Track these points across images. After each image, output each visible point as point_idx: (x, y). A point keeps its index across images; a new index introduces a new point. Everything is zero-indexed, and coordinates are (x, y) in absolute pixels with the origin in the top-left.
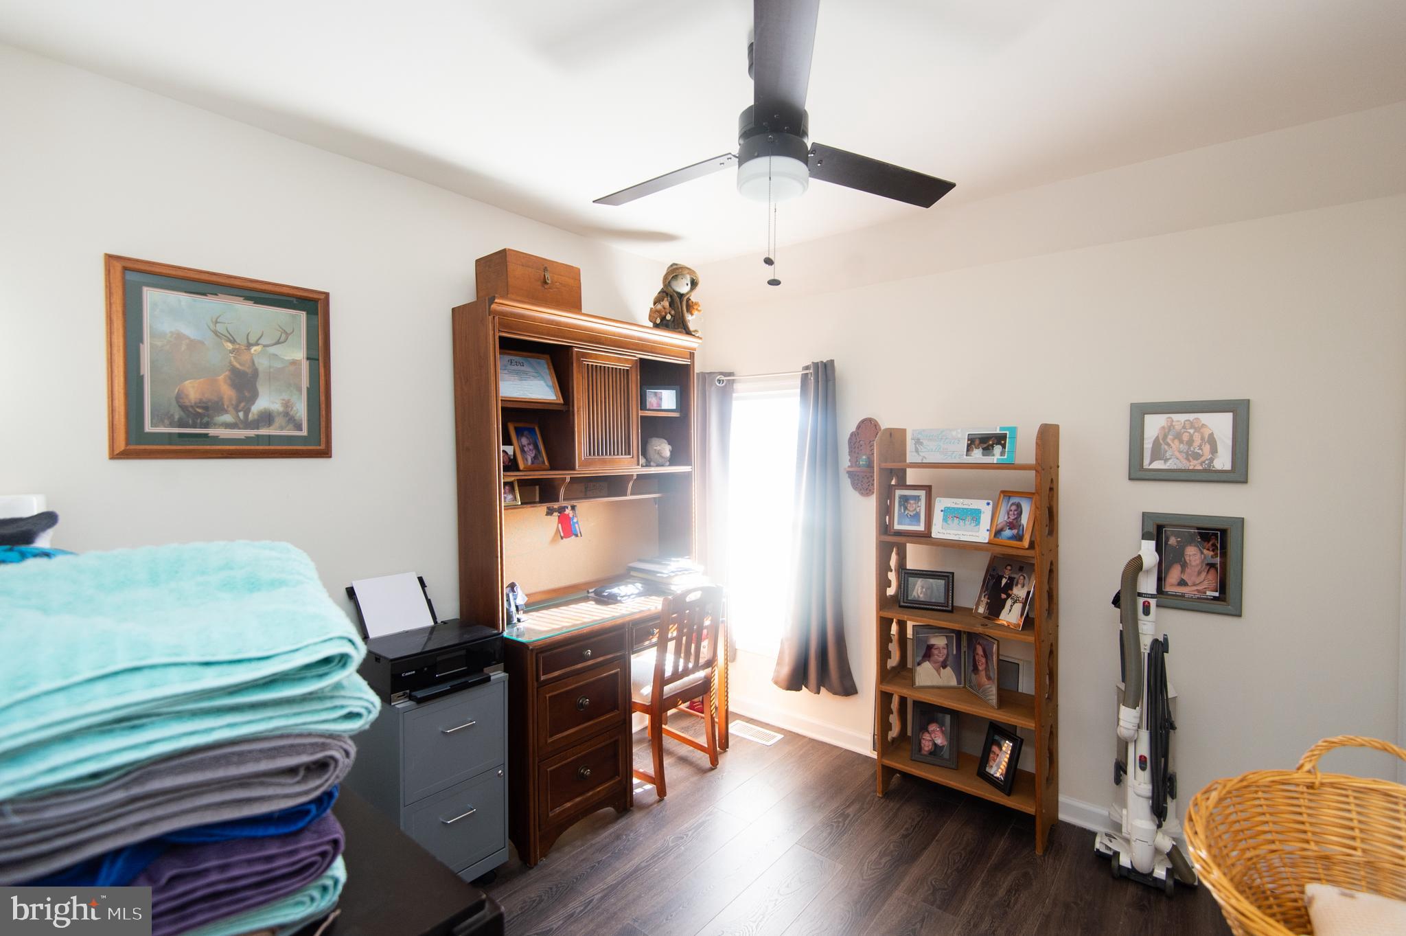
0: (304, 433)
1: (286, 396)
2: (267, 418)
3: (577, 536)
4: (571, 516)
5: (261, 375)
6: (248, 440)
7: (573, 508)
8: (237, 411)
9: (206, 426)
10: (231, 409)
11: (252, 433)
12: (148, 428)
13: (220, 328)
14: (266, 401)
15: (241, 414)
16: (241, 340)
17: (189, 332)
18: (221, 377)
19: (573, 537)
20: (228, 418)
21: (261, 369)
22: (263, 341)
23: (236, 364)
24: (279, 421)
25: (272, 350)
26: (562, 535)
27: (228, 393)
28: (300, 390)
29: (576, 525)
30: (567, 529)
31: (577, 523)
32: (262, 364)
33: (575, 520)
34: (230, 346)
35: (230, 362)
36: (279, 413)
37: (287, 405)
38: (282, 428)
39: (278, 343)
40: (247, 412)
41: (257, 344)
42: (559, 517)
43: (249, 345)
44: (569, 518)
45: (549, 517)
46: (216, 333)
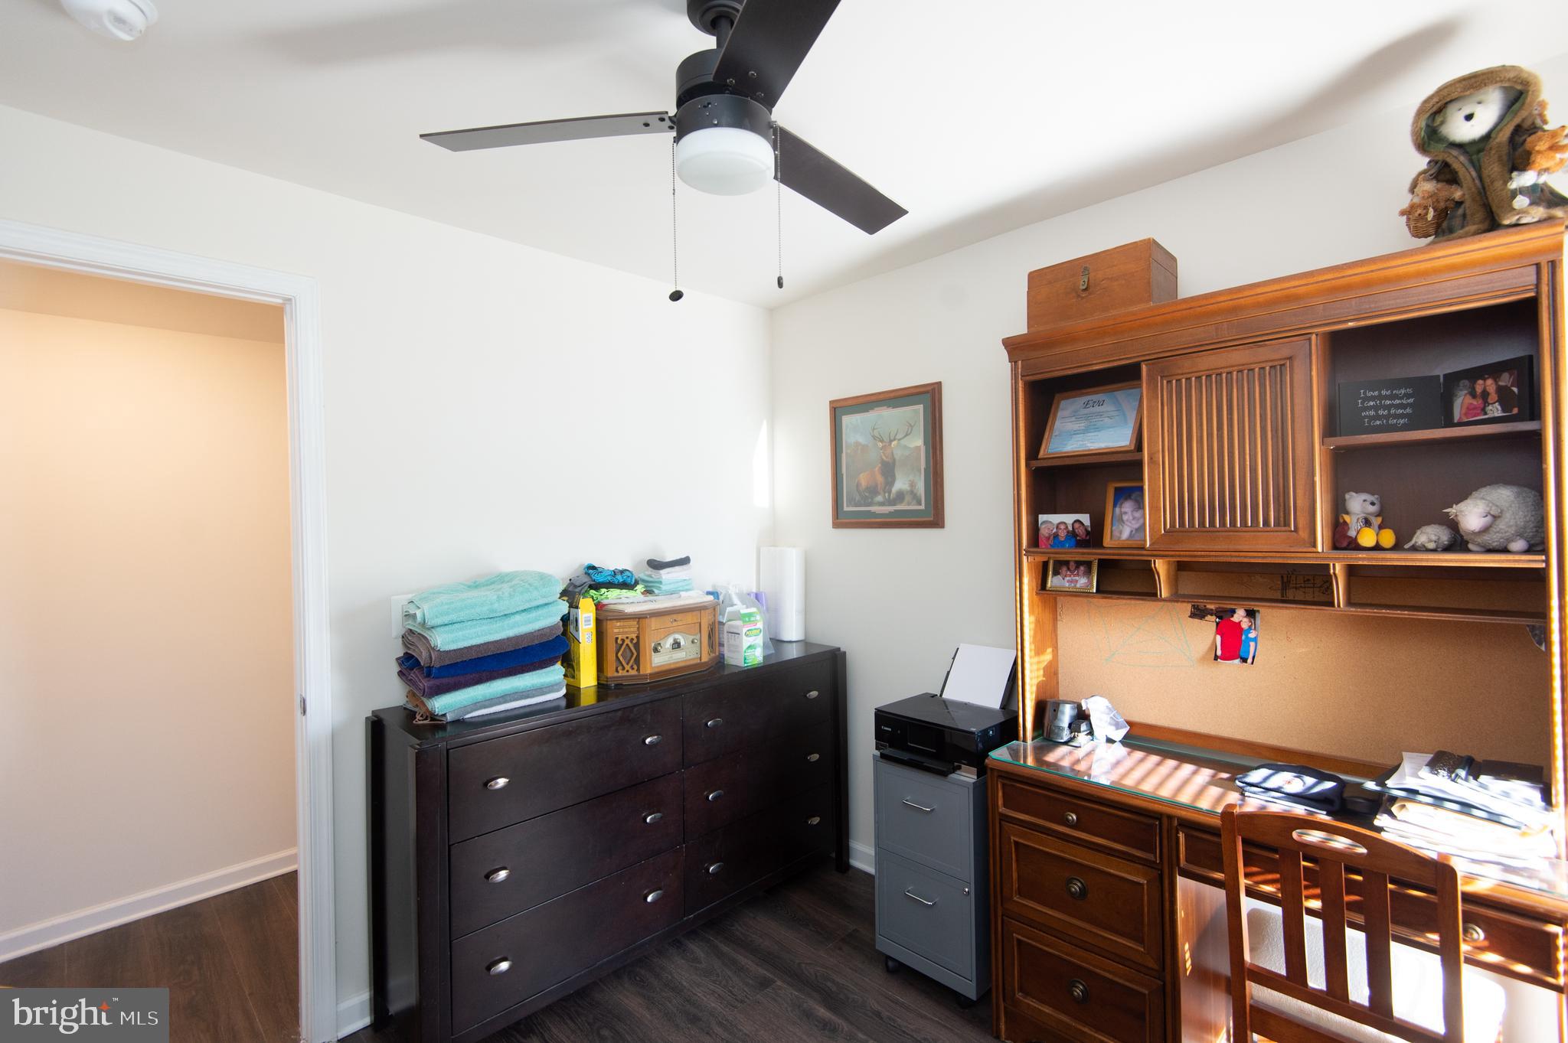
0: (923, 507)
1: (911, 478)
2: (900, 497)
3: (1244, 660)
4: (1245, 625)
5: (897, 463)
6: (891, 514)
7: (1251, 614)
8: (885, 493)
9: (870, 504)
10: (882, 492)
11: (892, 508)
12: (846, 509)
13: (876, 433)
14: (901, 484)
15: (887, 495)
16: (886, 439)
17: (861, 440)
18: (877, 469)
19: (1237, 661)
20: (879, 498)
21: (897, 457)
22: (898, 437)
23: (884, 457)
24: (908, 498)
25: (903, 442)
26: (1219, 653)
27: (880, 479)
28: (920, 471)
29: (1252, 644)
30: (1232, 646)
31: (1255, 640)
32: (898, 454)
33: (1252, 635)
34: (880, 445)
35: (881, 457)
36: (907, 492)
37: (912, 484)
38: (909, 504)
39: (907, 435)
40: (890, 492)
41: (895, 440)
42: (1218, 624)
43: (891, 441)
44: (1242, 629)
45: (1196, 621)
46: (874, 437)
